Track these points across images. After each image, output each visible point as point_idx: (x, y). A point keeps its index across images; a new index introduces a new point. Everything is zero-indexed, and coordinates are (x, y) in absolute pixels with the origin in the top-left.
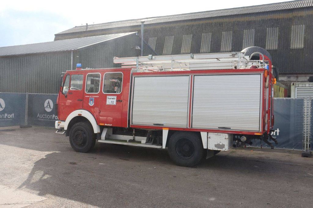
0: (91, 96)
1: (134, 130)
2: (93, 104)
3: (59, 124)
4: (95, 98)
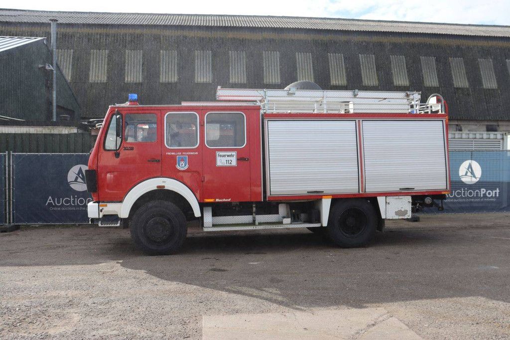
0: (180, 154)
1: (254, 205)
2: (186, 167)
3: (101, 208)
4: (189, 156)
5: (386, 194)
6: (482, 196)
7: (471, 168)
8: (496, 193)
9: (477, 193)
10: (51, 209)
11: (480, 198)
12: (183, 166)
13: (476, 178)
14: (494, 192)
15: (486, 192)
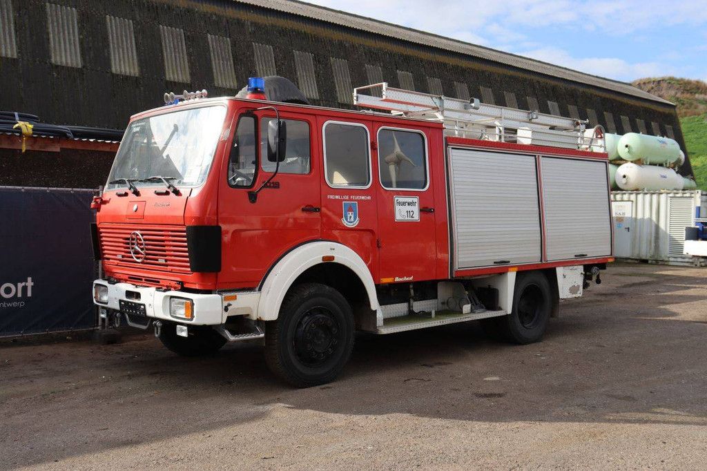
0: (347, 198)
1: (411, 286)
2: (357, 223)
4: (360, 201)
5: (564, 264)
12: (352, 219)
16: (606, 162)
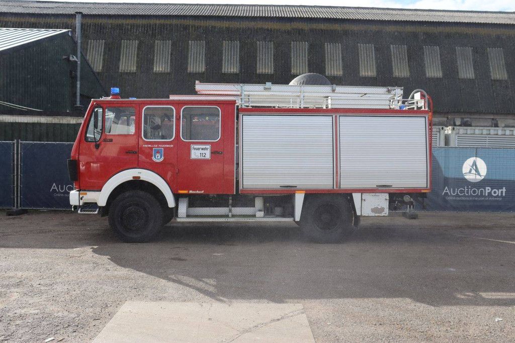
0: (157, 146)
1: (230, 198)
2: (162, 159)
3: (81, 196)
4: (165, 148)
5: (362, 191)
6: (487, 194)
7: (476, 166)
8: (502, 192)
9: (482, 191)
10: (55, 195)
11: (485, 196)
12: (159, 157)
13: (480, 176)
14: (500, 190)
15: (491, 191)
16: (425, 117)
